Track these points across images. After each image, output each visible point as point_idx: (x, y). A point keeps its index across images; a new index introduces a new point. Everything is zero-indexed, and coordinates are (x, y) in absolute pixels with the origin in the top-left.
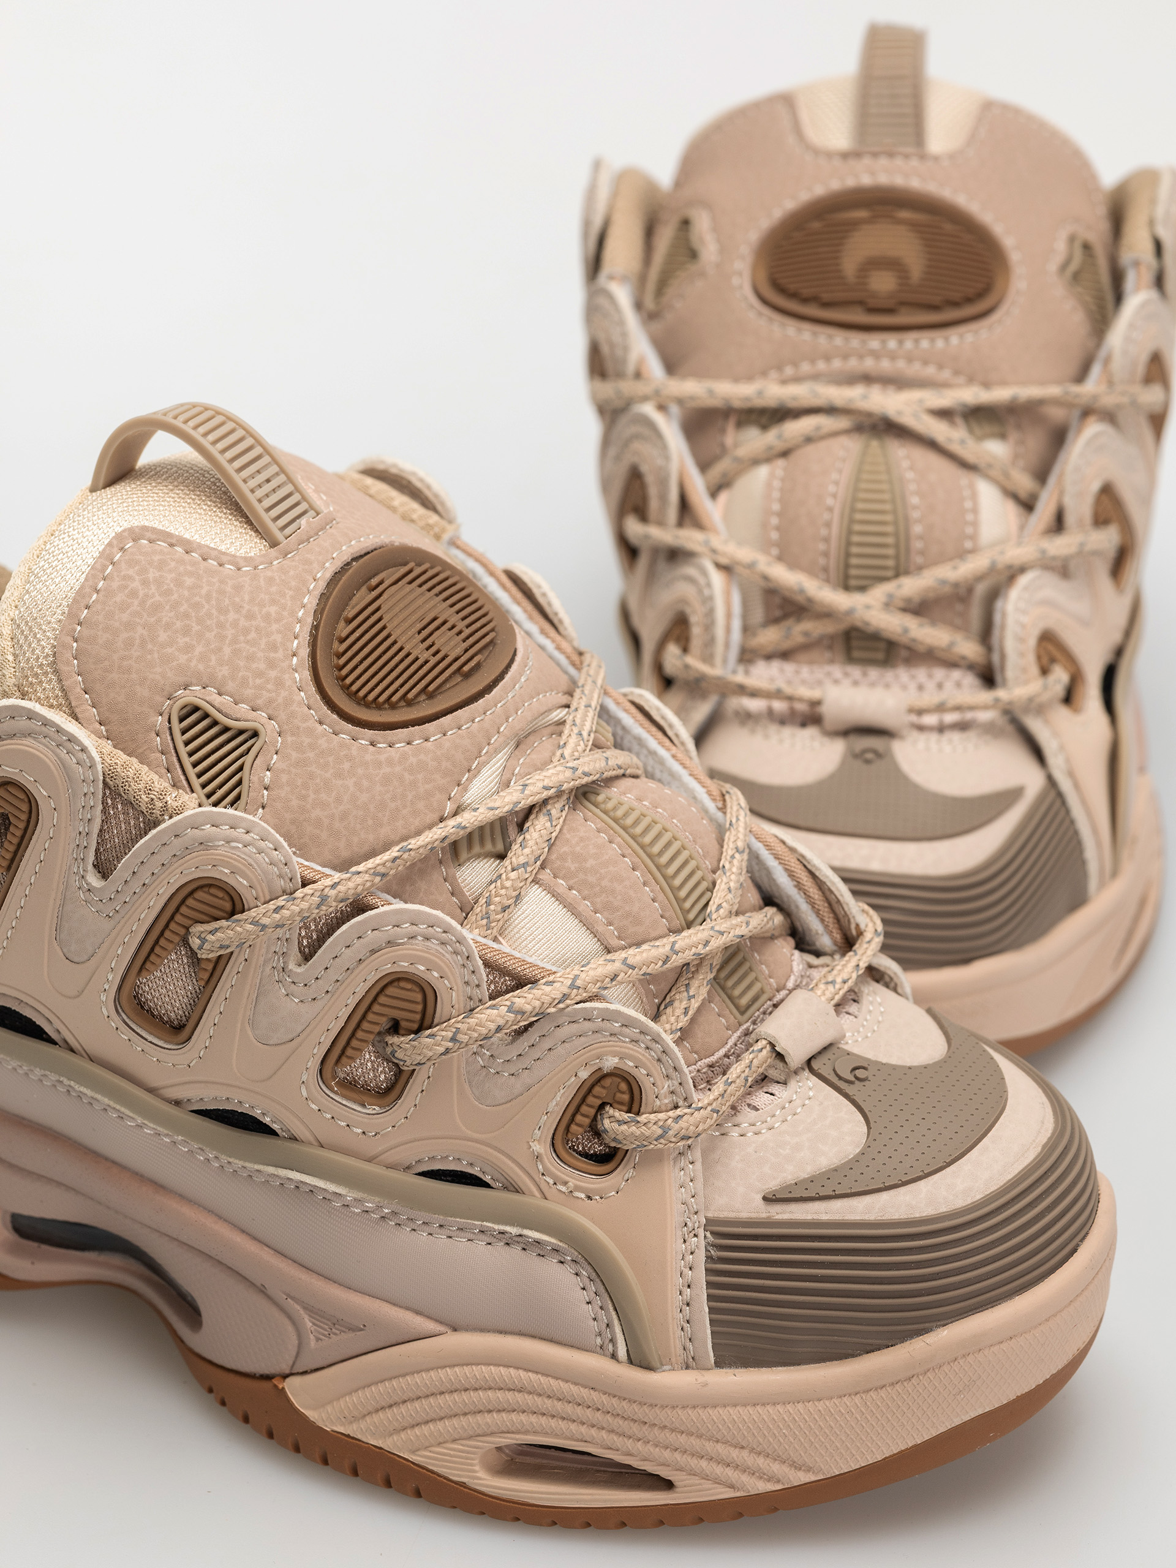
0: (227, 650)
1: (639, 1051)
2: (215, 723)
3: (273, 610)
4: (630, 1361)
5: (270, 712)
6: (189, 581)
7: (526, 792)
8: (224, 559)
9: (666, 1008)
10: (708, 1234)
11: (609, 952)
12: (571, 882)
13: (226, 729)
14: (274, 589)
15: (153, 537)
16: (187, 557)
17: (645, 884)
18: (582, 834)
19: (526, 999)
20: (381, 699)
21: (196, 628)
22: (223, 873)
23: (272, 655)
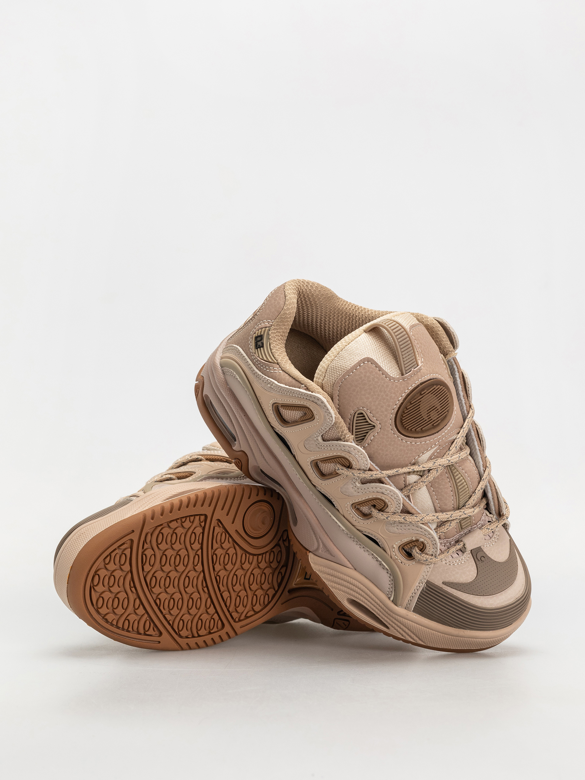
0: (377, 402)
1: (430, 542)
2: (365, 419)
3: (393, 395)
4: (393, 601)
5: (380, 422)
6: (376, 380)
7: (434, 465)
8: (388, 376)
9: (443, 525)
10: (425, 584)
11: (436, 512)
12: (434, 490)
13: (367, 422)
14: (396, 389)
15: (373, 362)
16: (378, 372)
17: (452, 496)
18: (443, 478)
19: (409, 518)
20: (409, 429)
21: (372, 393)
22: (351, 459)
23: (388, 408)
